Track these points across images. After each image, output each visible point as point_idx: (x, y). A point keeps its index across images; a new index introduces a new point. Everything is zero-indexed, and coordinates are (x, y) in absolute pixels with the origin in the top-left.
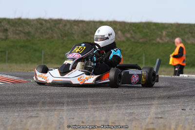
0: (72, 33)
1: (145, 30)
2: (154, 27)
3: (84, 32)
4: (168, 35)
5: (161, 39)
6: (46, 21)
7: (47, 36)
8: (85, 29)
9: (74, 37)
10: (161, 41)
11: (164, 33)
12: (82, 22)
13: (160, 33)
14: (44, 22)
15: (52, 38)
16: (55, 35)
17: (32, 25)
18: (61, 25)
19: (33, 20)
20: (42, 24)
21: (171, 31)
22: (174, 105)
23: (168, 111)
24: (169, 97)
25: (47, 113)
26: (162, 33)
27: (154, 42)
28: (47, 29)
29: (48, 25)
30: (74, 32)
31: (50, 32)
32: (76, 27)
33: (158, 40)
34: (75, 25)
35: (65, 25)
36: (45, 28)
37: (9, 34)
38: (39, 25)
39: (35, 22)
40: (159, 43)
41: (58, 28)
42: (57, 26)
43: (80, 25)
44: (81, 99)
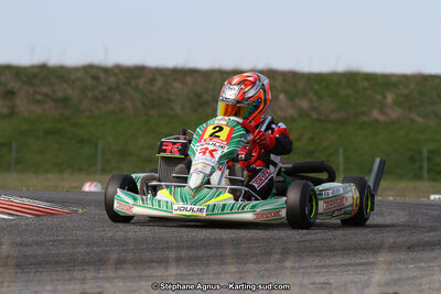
0: (170, 100)
1: (345, 92)
2: (365, 84)
3: (198, 96)
4: (398, 103)
5: (382, 112)
6: (106, 70)
7: (111, 107)
8: (199, 89)
9: (173, 109)
10: (381, 118)
11: (390, 98)
12: (194, 72)
13: (379, 97)
14: (101, 74)
15: (122, 110)
16: (128, 104)
17: (74, 82)
18: (142, 81)
19: (76, 69)
20: (96, 78)
21: (406, 92)
22: (423, 265)
23: (409, 278)
24: (410, 248)
25: (121, 284)
26: (385, 97)
27: (366, 119)
28: (110, 89)
29: (112, 80)
30: (173, 97)
31: (118, 97)
32: (178, 85)
33: (376, 114)
34: (175, 80)
35: (153, 81)
36: (105, 88)
37: (18, 102)
38: (89, 81)
39: (79, 74)
40: (377, 121)
41: (136, 88)
42: (133, 83)
43: (189, 80)
44: (200, 253)
